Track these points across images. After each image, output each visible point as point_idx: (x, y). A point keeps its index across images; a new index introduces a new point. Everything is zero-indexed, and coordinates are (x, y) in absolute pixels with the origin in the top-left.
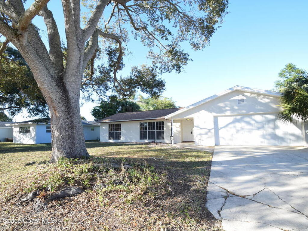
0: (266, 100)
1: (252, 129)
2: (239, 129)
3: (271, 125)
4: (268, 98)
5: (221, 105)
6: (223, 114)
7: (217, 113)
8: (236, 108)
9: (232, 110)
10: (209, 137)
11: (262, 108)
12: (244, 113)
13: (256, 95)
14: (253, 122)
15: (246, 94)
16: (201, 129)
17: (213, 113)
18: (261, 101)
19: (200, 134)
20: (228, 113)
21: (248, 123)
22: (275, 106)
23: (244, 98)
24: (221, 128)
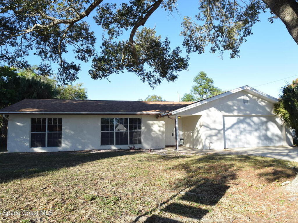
0: (263, 104)
1: (252, 131)
2: (242, 130)
3: (264, 127)
4: (264, 102)
5: (230, 103)
6: (231, 114)
7: (226, 112)
8: (242, 108)
9: (239, 110)
10: (218, 139)
11: (261, 110)
12: (248, 114)
13: (256, 98)
14: (252, 124)
15: (249, 95)
16: (211, 129)
17: (222, 112)
18: (260, 104)
19: (211, 136)
20: (235, 113)
21: (249, 124)
22: (268, 110)
23: (248, 99)
24: (228, 129)
